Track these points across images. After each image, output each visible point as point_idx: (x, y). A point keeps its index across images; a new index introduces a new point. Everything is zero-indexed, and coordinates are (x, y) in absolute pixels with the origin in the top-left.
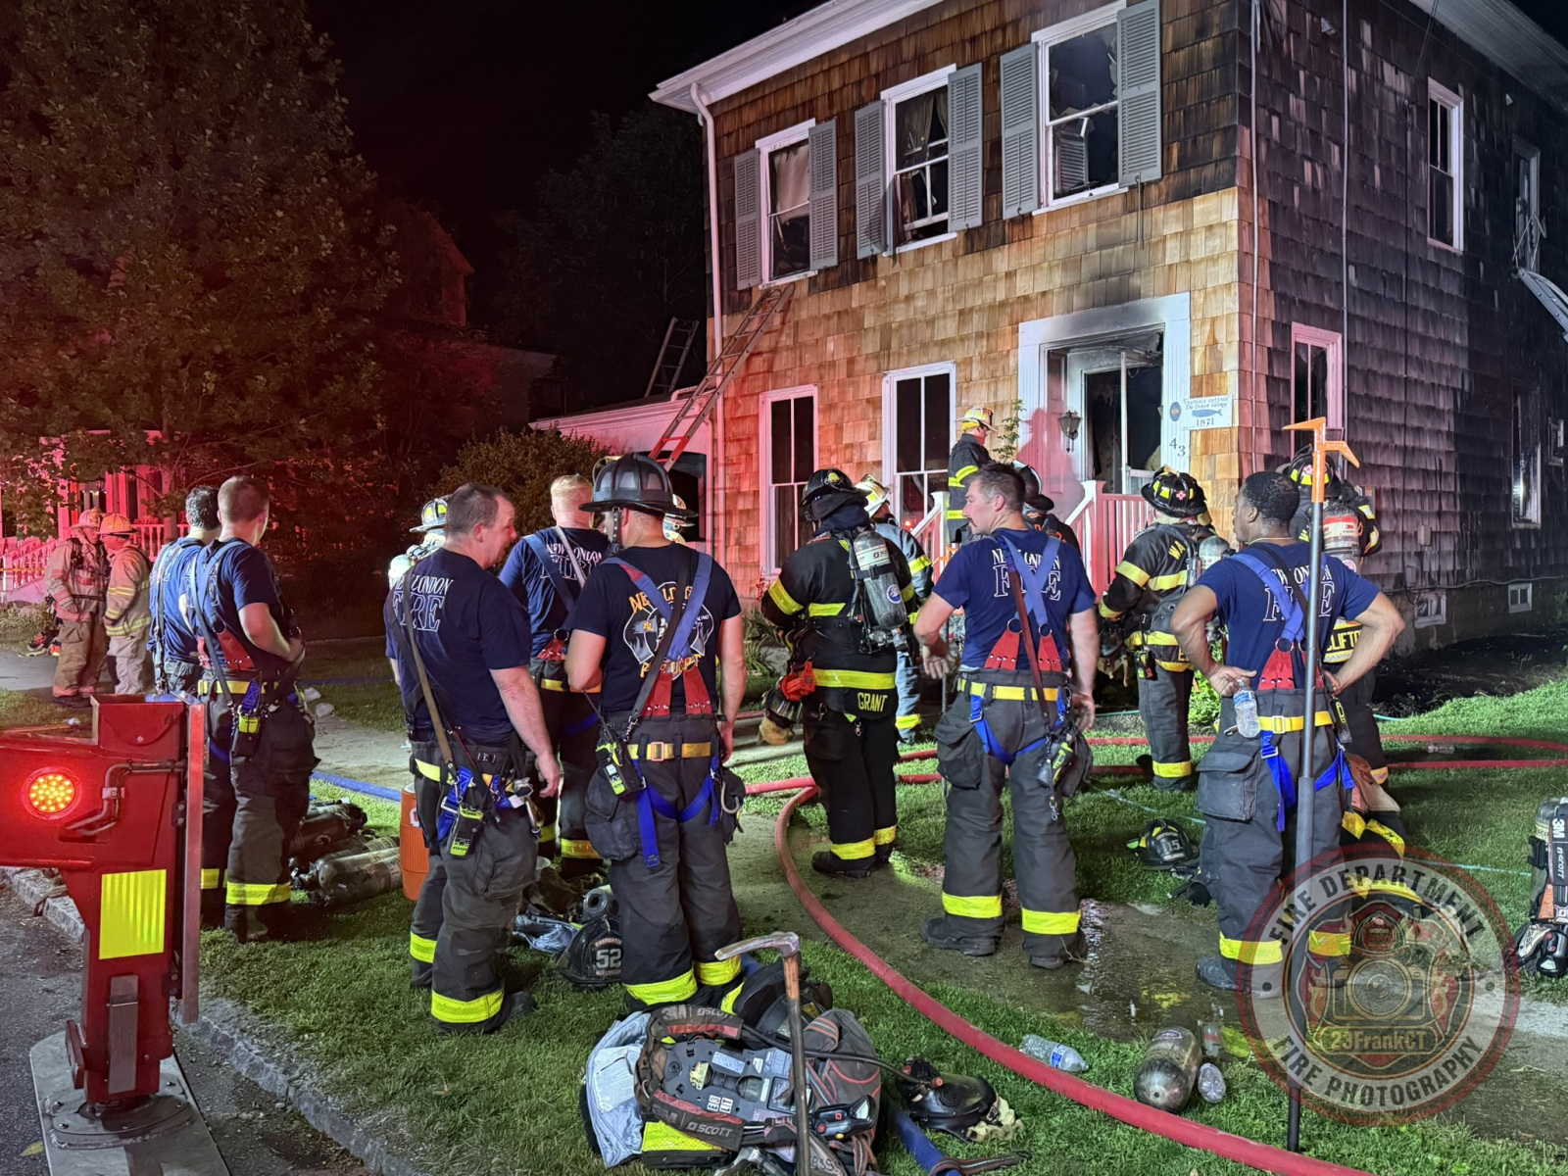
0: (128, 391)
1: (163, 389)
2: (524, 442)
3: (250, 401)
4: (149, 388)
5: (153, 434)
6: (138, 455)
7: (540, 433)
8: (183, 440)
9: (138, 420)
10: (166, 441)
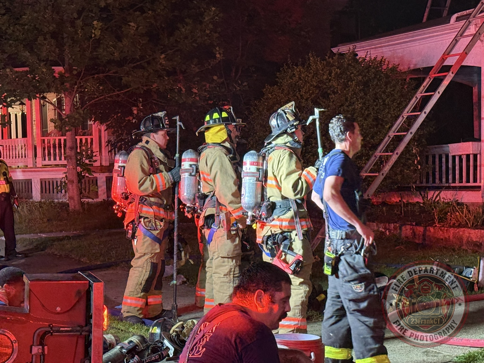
0: (41, 38)
1: (65, 35)
2: (328, 64)
3: (125, 42)
4: (54, 35)
5: (59, 69)
6: (48, 85)
7: (341, 55)
8: (79, 74)
9: (47, 60)
10: (67, 75)
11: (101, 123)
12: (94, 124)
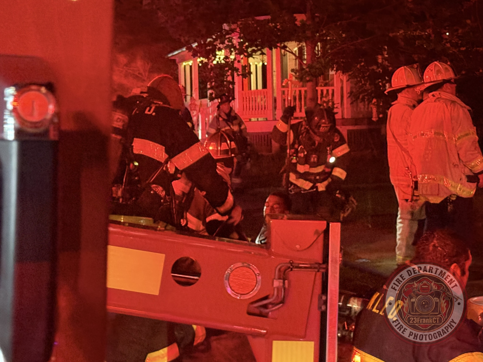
5: (301, 17)
8: (321, 21)
10: (309, 23)
11: (343, 73)
12: (336, 74)
